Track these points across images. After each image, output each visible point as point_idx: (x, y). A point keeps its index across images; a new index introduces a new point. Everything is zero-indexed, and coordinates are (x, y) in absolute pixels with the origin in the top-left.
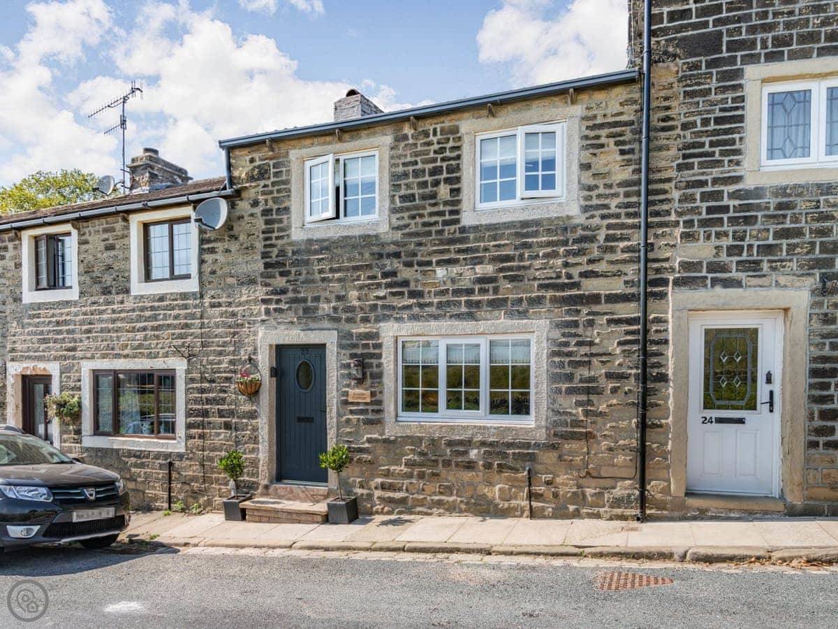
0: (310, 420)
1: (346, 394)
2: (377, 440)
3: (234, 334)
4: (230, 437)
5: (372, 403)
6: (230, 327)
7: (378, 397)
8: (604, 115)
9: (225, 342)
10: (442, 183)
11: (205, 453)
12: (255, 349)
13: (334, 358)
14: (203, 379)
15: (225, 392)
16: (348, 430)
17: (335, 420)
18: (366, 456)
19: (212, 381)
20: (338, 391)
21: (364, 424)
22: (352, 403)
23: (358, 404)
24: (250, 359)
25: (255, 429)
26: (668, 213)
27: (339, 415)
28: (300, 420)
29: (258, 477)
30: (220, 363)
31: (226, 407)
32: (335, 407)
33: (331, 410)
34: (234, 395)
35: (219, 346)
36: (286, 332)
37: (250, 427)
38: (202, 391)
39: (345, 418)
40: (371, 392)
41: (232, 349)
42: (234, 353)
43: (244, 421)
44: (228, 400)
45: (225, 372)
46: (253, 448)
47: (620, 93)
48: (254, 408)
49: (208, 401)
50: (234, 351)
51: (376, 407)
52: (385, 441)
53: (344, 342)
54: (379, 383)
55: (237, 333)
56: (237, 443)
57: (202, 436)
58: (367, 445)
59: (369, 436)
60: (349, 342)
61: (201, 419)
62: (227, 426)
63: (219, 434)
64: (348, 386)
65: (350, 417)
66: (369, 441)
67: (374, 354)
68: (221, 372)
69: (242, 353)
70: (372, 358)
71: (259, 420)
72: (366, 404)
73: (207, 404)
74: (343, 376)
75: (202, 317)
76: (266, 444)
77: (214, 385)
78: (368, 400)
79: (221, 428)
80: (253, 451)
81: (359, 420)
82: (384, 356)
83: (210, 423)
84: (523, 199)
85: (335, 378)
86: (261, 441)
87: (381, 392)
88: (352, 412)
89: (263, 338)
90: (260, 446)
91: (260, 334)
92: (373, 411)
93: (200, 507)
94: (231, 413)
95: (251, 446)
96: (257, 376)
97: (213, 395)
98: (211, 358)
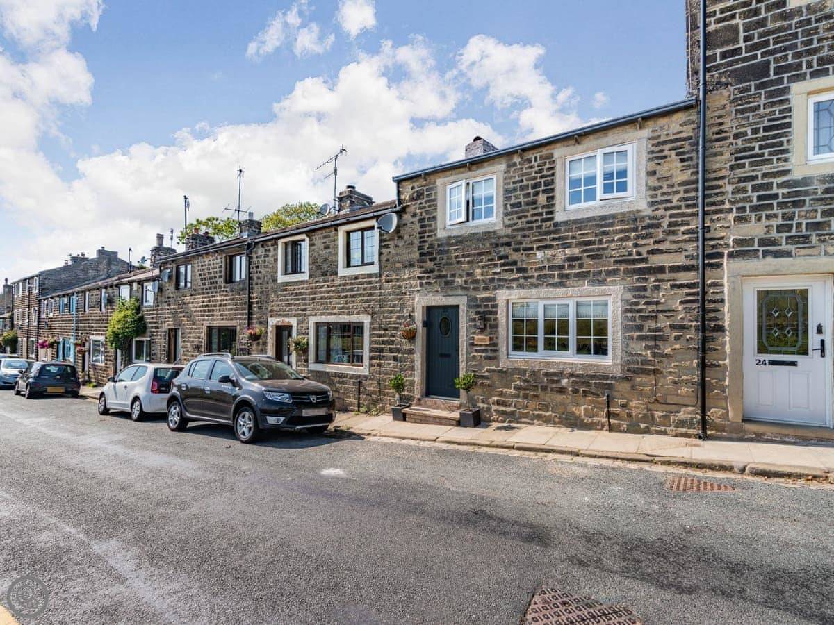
0: (448, 356)
1: (473, 339)
2: (494, 371)
3: (400, 299)
4: (397, 365)
5: (490, 345)
6: (397, 295)
7: (495, 341)
8: (667, 135)
9: (394, 305)
10: (541, 193)
11: (381, 376)
12: (413, 309)
13: (465, 315)
14: (380, 328)
15: (394, 336)
16: (474, 363)
17: (465, 356)
18: (485, 381)
19: (386, 330)
20: (467, 336)
21: (485, 359)
22: (477, 345)
23: (481, 345)
24: (410, 315)
25: (412, 361)
26: (722, 202)
27: (468, 353)
28: (442, 355)
29: (414, 393)
30: (391, 318)
31: (394, 346)
32: (465, 347)
33: (462, 351)
34: (399, 339)
35: (390, 307)
36: (433, 298)
37: (409, 360)
38: (380, 336)
39: (471, 355)
40: (490, 338)
41: (399, 309)
42: (400, 312)
43: (406, 355)
44: (396, 342)
45: (394, 324)
46: (411, 374)
47: (680, 117)
48: (412, 347)
49: (383, 342)
50: (400, 310)
51: (493, 348)
52: (500, 371)
53: (472, 304)
54: (496, 331)
55: (402, 298)
56: (401, 370)
57: (379, 365)
58: (487, 374)
59: (489, 368)
60: (475, 304)
61: (379, 354)
62: (395, 359)
63: (390, 364)
64: (474, 333)
65: (476, 354)
66: (488, 371)
67: (492, 312)
68: (390, 324)
69: (405, 311)
70: (491, 314)
71: (415, 355)
72: (487, 345)
73: (383, 344)
74: (470, 326)
75: (380, 289)
76: (420, 371)
77: (387, 332)
78: (488, 343)
79: (391, 360)
80: (411, 375)
81: (481, 356)
82: (499, 313)
83: (384, 356)
84: (601, 200)
85: (465, 328)
86: (416, 369)
87: (497, 338)
88: (476, 351)
89: (418, 301)
90: (416, 372)
91: (416, 299)
92: (491, 350)
93: (377, 410)
94: (398, 350)
95: (410, 372)
96: (414, 326)
97: (385, 339)
98: (386, 315)
